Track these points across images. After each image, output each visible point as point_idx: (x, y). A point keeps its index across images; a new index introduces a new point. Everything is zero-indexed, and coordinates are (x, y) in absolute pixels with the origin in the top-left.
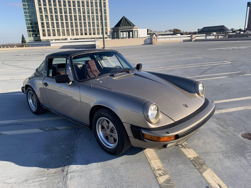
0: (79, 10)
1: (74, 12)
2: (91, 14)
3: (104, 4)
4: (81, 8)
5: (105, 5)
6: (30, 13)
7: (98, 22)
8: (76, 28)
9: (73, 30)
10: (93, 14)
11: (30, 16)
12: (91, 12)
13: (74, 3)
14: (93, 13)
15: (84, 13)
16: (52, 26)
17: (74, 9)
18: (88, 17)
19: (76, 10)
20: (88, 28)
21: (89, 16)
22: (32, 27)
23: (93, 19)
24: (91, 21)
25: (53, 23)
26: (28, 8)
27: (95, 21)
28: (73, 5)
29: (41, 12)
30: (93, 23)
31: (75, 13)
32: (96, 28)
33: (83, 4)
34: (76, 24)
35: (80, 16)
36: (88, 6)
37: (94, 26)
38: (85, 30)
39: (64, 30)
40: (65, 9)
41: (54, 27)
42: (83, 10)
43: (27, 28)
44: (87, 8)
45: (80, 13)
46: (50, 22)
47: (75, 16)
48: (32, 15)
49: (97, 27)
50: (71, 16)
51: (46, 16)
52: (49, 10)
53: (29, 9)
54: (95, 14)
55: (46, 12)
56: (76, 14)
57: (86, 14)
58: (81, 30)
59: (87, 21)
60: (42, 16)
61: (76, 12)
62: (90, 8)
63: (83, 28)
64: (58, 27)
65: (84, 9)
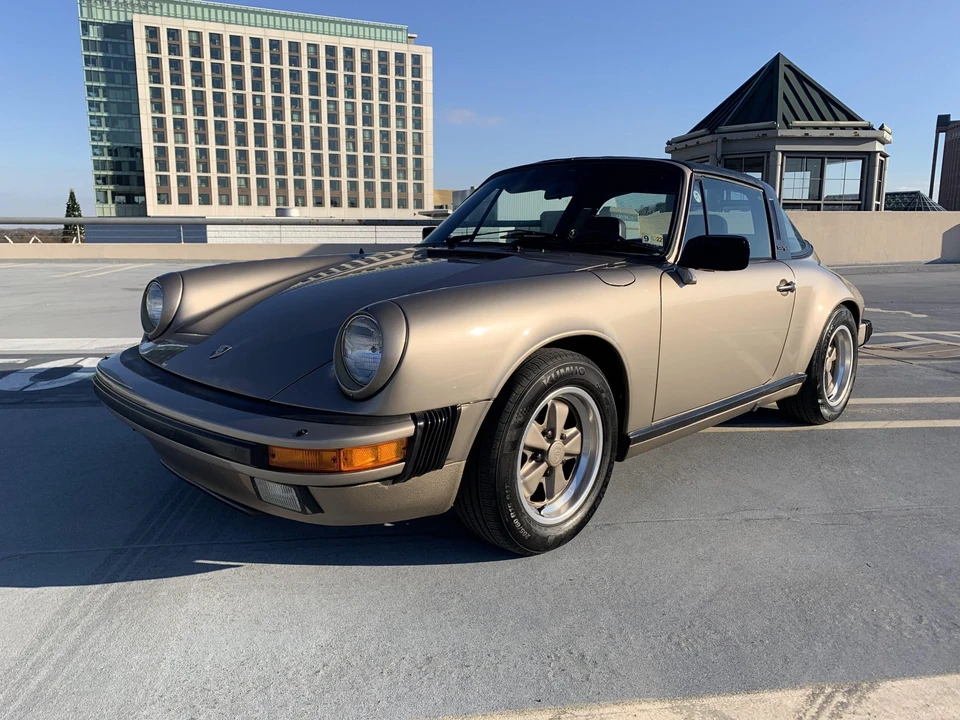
0: (315, 105)
1: (293, 112)
2: (359, 126)
3: (416, 90)
4: (324, 98)
5: (417, 92)
6: (114, 107)
7: (389, 159)
8: (298, 177)
9: (282, 184)
10: (371, 125)
11: (110, 121)
12: (364, 117)
13: (294, 80)
14: (368, 121)
15: (333, 118)
16: (198, 163)
17: (296, 103)
18: (348, 136)
19: (301, 106)
20: (344, 179)
21: (351, 133)
22: (117, 166)
23: (368, 147)
24: (360, 154)
25: (203, 153)
26: (104, 89)
27: (377, 153)
28: (291, 87)
29: (158, 106)
30: (369, 160)
31: (296, 117)
32: (378, 180)
33: (332, 85)
34: (299, 163)
35: (317, 131)
36: (350, 93)
37: (369, 173)
38: (335, 186)
39: (247, 181)
40: (258, 101)
41: (206, 169)
42: (332, 106)
43: (96, 168)
44: (346, 102)
45: (319, 120)
46: (192, 146)
47: (297, 130)
48: (122, 118)
49: (383, 177)
50: (279, 130)
51: (180, 124)
52: (194, 100)
53: (112, 92)
54: (377, 127)
55: (178, 109)
56: (301, 120)
57: (342, 126)
58: (318, 185)
59: (343, 153)
60: (160, 123)
61: (300, 114)
62: (359, 100)
63: (327, 179)
64: (223, 167)
65: (336, 103)
